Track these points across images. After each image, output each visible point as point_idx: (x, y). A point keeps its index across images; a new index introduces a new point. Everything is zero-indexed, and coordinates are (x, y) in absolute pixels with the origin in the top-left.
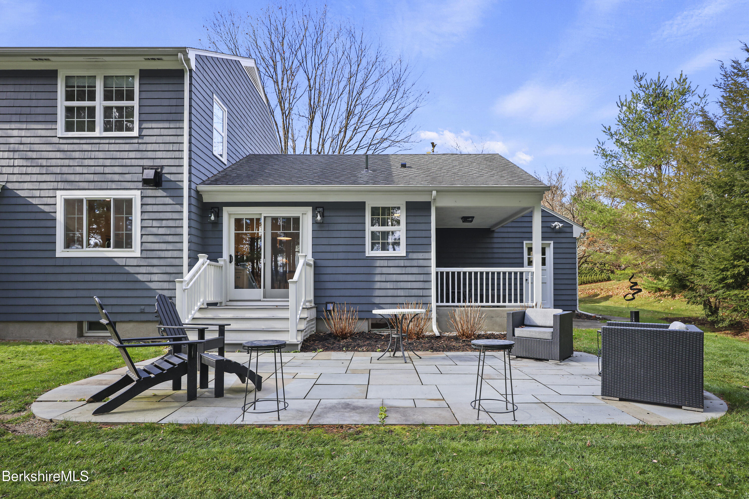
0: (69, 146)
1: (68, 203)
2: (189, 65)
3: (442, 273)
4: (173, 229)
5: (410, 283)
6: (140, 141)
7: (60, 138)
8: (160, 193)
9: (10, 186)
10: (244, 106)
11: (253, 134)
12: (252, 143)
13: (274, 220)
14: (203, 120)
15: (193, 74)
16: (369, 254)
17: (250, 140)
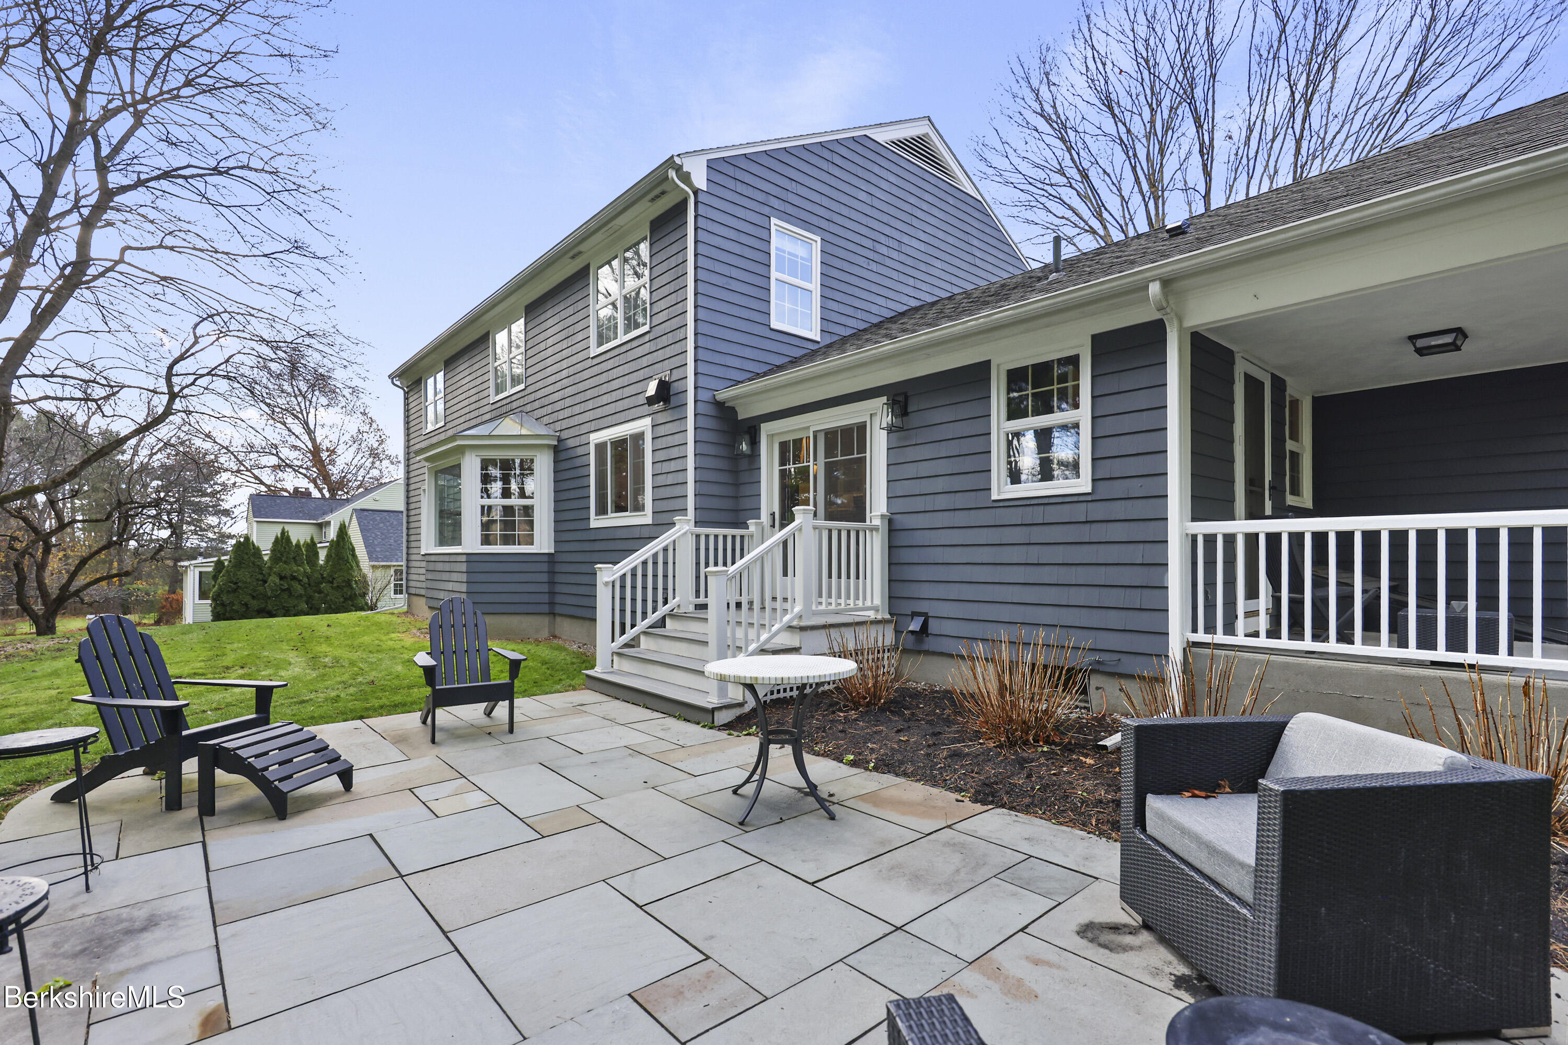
0: (600, 366)
1: (599, 447)
2: (689, 182)
6: (652, 337)
7: (593, 358)
8: (669, 414)
10: (885, 218)
11: (923, 267)
12: (919, 284)
13: (831, 435)
14: (735, 273)
15: (701, 197)
16: (999, 493)
17: (911, 281)
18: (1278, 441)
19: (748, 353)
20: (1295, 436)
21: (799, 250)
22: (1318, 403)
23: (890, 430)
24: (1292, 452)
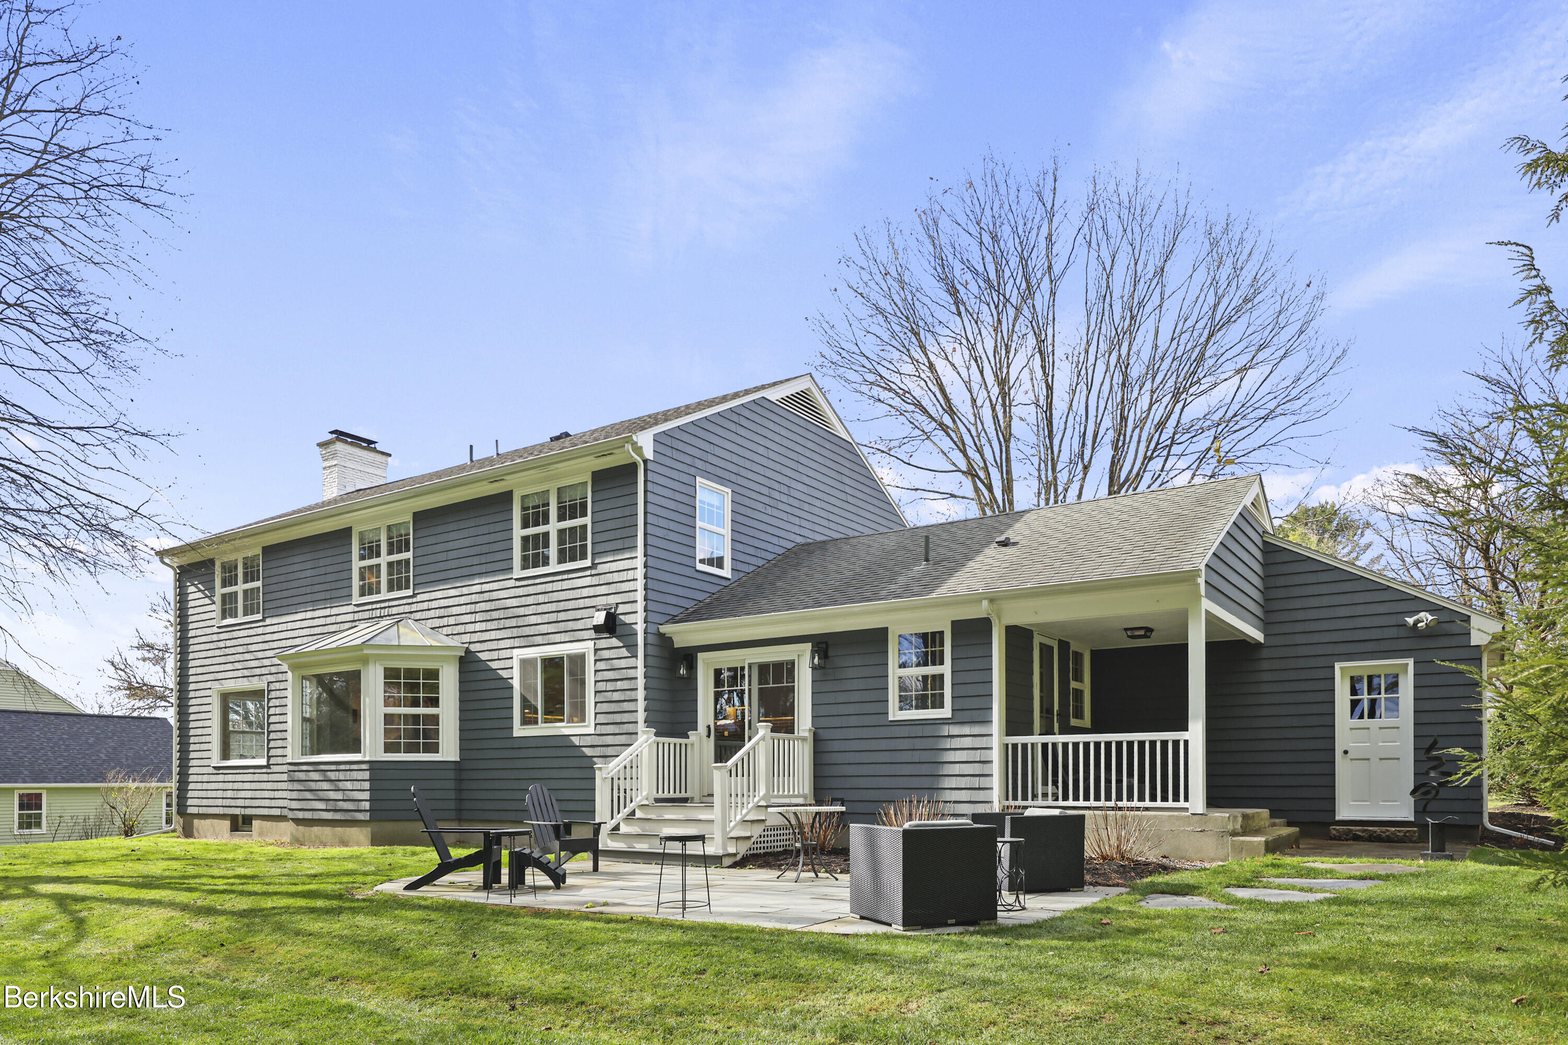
0: (525, 588)
1: (524, 663)
2: (640, 454)
3: (1015, 746)
4: (628, 692)
5: (958, 765)
6: (594, 572)
7: (516, 579)
8: (614, 642)
9: (473, 648)
10: (778, 467)
11: (806, 507)
12: (804, 523)
13: (763, 668)
14: (672, 526)
15: (650, 466)
16: (894, 716)
17: (797, 521)
18: (1064, 684)
19: (680, 591)
20: (1078, 677)
21: (714, 500)
22: (1094, 654)
23: (814, 668)
24: (1075, 690)
